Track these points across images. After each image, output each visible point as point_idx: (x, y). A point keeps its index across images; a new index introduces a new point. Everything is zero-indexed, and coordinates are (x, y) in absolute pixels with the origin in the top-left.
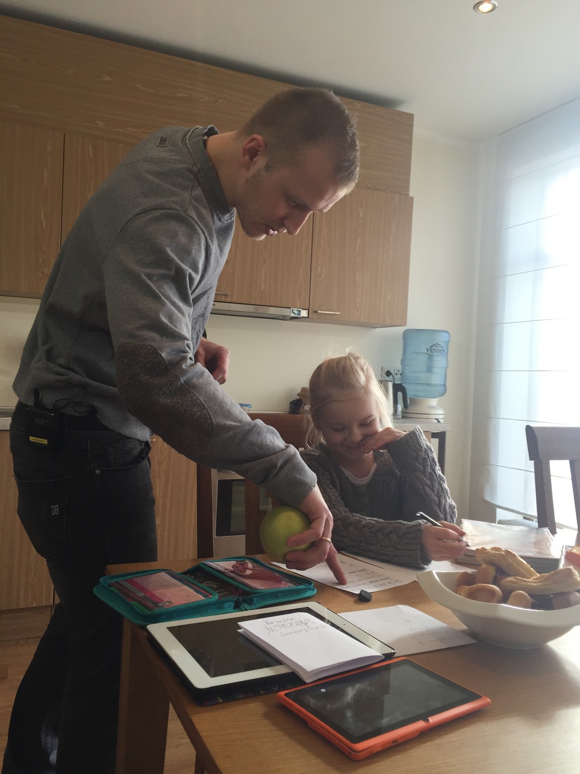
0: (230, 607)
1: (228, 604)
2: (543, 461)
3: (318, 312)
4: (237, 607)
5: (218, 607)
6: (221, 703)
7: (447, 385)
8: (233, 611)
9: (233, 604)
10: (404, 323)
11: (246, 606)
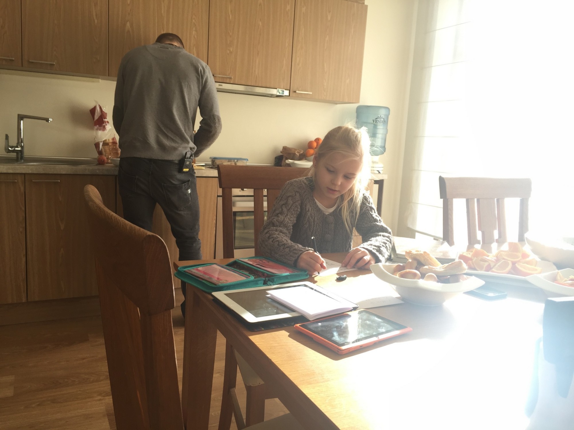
0: (261, 284)
1: (260, 282)
2: (449, 200)
3: (297, 92)
4: (265, 283)
5: (255, 283)
6: (263, 330)
7: (386, 147)
8: (263, 285)
9: (262, 282)
10: (358, 101)
11: (271, 283)
